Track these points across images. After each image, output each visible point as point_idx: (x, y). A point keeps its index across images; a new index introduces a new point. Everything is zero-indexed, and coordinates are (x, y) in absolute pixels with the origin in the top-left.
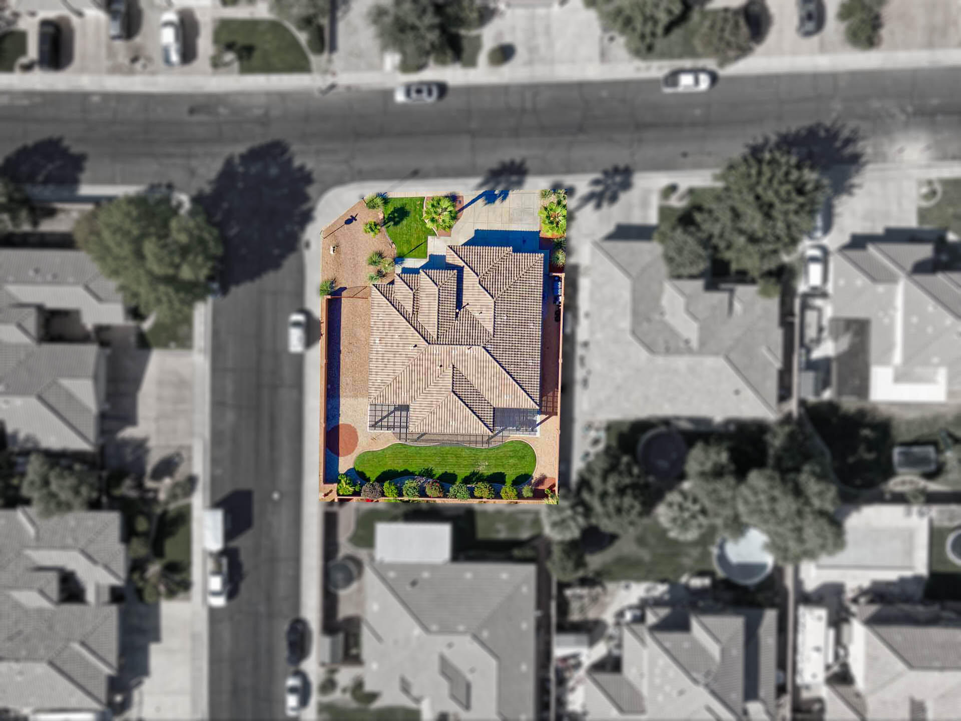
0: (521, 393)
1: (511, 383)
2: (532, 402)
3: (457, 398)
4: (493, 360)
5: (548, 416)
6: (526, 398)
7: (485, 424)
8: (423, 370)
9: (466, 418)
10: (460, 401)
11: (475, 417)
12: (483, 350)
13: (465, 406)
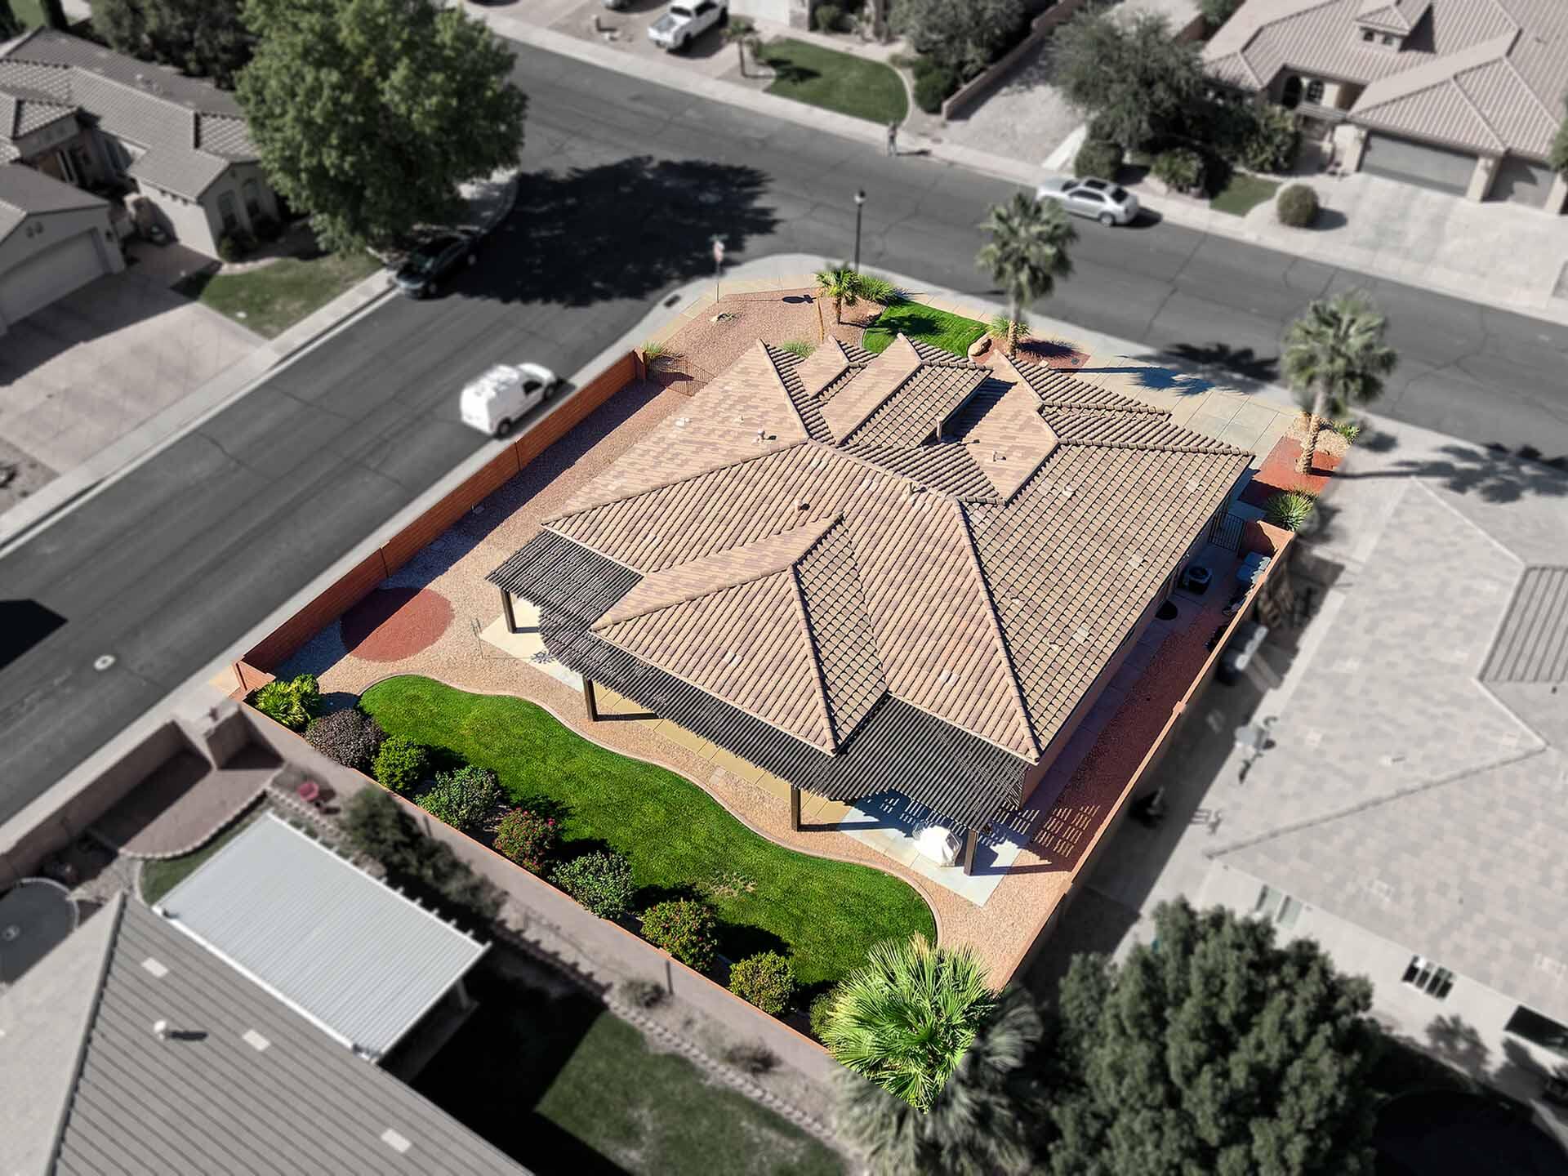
0: (1002, 685)
1: (987, 638)
2: (1024, 730)
3: (794, 594)
4: (969, 551)
5: (1046, 862)
6: (1011, 709)
7: (829, 709)
8: (749, 496)
9: (782, 662)
10: (797, 604)
11: (814, 673)
12: (956, 509)
13: (803, 625)
